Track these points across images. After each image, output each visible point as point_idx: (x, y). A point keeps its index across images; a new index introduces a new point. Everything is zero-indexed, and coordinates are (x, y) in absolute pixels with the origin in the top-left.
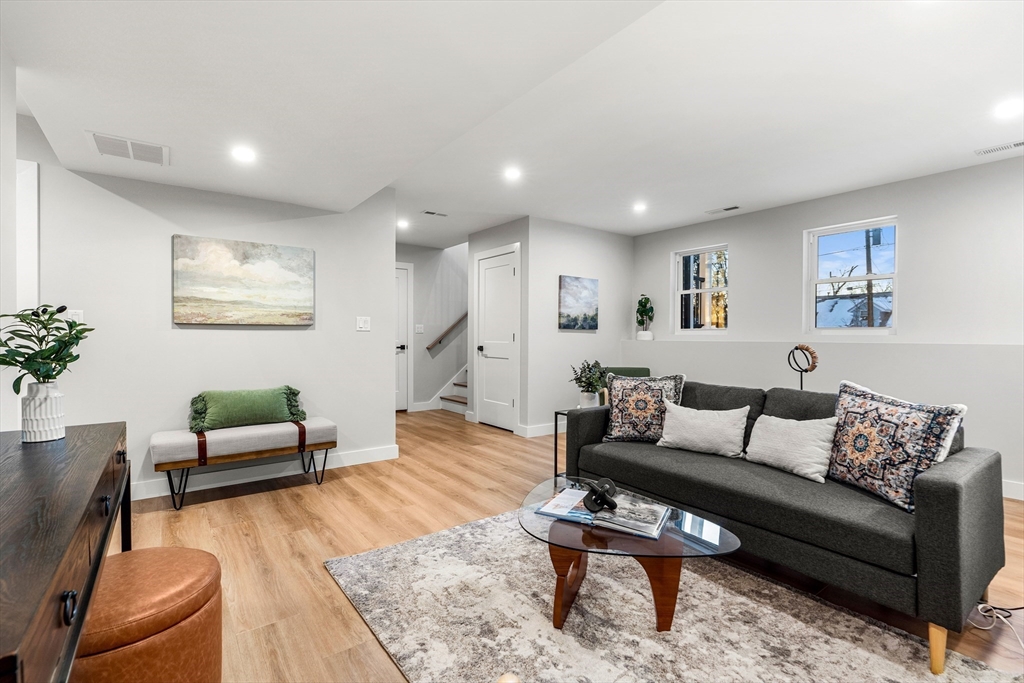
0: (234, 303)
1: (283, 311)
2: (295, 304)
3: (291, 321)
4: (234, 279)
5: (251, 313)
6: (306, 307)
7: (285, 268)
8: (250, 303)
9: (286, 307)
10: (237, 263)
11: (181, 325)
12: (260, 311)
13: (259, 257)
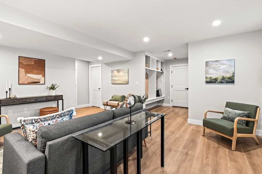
0: (117, 80)
1: (123, 81)
2: (125, 80)
3: (124, 83)
4: (117, 76)
5: (119, 82)
6: (127, 80)
7: (124, 73)
8: (119, 80)
9: (124, 80)
10: (118, 73)
11: (113, 84)
12: (120, 81)
13: (120, 72)
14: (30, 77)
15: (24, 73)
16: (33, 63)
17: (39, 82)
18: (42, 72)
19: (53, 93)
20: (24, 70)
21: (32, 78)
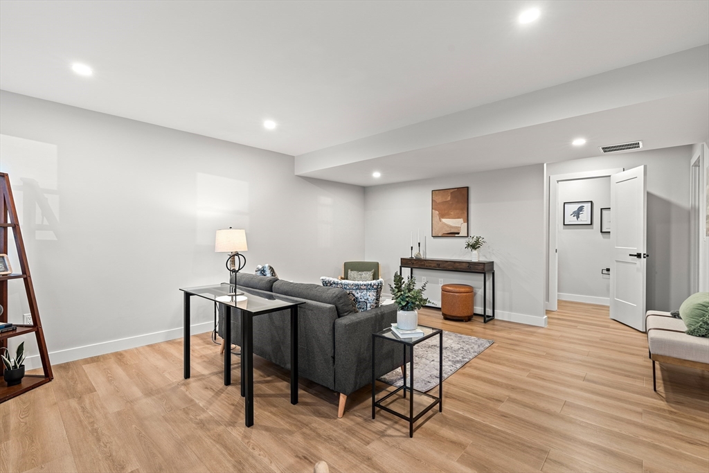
14: (446, 224)
15: (438, 218)
16: (449, 198)
17: (458, 233)
18: (464, 213)
19: (474, 257)
20: (437, 212)
21: (448, 226)
